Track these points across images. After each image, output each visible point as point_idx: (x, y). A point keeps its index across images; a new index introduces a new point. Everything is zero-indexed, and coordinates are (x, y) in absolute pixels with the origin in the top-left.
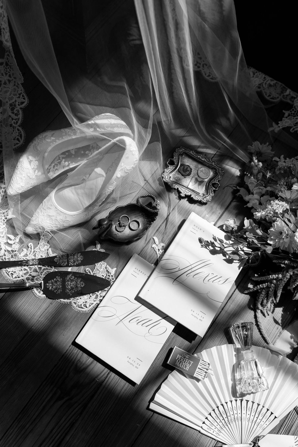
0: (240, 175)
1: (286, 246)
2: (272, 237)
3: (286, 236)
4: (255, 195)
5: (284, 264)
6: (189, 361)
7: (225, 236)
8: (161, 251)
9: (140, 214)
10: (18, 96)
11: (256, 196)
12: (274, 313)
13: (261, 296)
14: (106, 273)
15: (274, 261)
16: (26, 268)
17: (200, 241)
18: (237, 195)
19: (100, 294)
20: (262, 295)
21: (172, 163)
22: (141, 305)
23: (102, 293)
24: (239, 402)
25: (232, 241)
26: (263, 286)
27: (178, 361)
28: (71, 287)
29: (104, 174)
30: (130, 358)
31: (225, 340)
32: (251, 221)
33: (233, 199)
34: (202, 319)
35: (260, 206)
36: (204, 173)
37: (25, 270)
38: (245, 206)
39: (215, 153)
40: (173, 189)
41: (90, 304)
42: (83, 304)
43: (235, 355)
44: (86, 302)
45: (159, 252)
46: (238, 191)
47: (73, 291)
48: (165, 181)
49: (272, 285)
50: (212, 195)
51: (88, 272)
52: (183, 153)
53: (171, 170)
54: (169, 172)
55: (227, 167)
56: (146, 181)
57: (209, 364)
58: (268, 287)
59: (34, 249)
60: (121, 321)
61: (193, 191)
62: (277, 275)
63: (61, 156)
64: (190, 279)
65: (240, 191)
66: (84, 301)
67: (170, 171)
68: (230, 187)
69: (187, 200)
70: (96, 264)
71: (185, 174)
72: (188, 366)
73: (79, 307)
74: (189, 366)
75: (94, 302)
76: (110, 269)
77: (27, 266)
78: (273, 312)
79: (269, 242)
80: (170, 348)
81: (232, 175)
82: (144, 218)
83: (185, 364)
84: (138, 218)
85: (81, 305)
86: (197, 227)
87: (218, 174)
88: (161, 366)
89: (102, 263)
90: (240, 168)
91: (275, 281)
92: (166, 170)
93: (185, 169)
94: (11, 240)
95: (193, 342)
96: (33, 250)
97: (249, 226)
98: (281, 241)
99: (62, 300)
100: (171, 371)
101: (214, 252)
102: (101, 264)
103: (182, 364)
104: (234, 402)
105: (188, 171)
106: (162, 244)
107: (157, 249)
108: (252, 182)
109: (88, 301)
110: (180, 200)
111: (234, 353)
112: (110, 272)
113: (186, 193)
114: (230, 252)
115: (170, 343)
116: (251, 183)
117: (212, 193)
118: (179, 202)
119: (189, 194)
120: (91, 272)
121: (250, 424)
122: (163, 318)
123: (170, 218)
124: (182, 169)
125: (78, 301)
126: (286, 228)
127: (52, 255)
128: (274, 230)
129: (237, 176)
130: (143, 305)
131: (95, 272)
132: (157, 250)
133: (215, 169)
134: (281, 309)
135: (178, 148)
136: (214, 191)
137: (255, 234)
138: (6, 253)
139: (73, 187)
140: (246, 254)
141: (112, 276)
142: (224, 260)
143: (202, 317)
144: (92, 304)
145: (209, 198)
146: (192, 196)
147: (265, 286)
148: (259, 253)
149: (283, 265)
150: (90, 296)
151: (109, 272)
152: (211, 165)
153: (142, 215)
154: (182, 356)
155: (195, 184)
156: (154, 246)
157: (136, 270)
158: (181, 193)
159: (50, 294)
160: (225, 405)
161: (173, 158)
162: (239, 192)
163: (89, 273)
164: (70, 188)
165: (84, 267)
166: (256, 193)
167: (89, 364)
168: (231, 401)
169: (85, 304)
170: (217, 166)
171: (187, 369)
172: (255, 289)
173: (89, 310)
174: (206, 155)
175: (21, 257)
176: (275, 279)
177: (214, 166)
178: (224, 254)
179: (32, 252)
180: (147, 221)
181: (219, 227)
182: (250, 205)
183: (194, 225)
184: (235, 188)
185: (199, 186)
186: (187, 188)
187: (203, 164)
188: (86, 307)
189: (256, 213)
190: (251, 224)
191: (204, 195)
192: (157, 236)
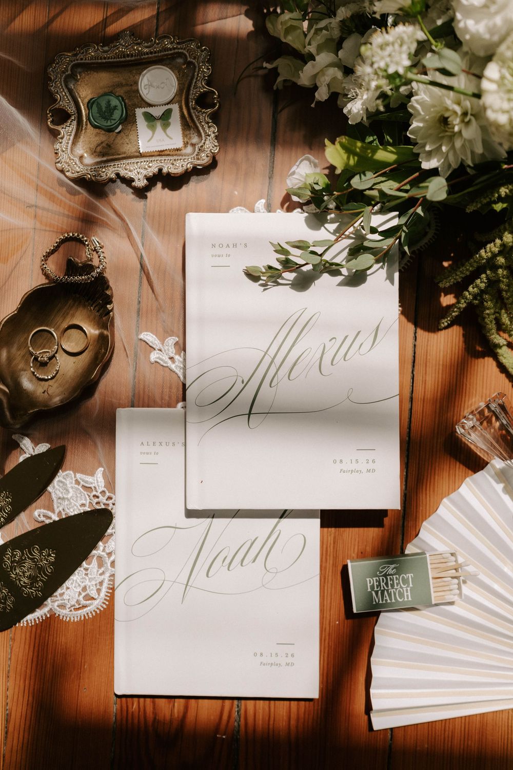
0: (254, 25)
1: (479, 150)
2: (428, 148)
3: (462, 121)
4: (317, 58)
6: (403, 577)
7: (307, 220)
8: (177, 357)
9: (70, 302)
11: (324, 58)
13: (488, 314)
14: (86, 493)
15: (470, 209)
17: (252, 276)
18: (281, 87)
19: (104, 550)
20: (487, 312)
21: (62, 117)
22: (209, 520)
23: (106, 545)
25: (332, 221)
26: (477, 286)
27: (377, 593)
28: (29, 577)
30: (261, 654)
31: (460, 469)
32: (344, 139)
33: (275, 103)
34: (371, 466)
36: (158, 87)
38: (313, 105)
39: (155, 12)
40: (108, 182)
41: (98, 587)
42: (81, 597)
43: (506, 490)
44: (84, 589)
45: (177, 364)
46: (275, 73)
47: (40, 584)
48: (75, 175)
49: (500, 271)
50: (214, 133)
51: (42, 519)
52: (72, 70)
53: (72, 138)
54: (69, 148)
56: (33, 206)
57: (452, 554)
58: (493, 283)
60: (187, 585)
61: (161, 153)
62: (498, 241)
64: (286, 389)
65: (279, 70)
66: (79, 589)
67: (70, 142)
68: (249, 76)
69: (163, 187)
70: (49, 489)
71: (113, 122)
72: (407, 590)
73: (76, 609)
74: (409, 589)
75: (102, 577)
76: (88, 480)
79: (426, 165)
80: (340, 568)
82: (84, 306)
83: (396, 589)
84: (73, 316)
85: (78, 602)
86: (221, 246)
87: (194, 64)
88: (346, 621)
89: (61, 479)
90: (244, 8)
91: (501, 260)
92: (57, 146)
93: (104, 109)
97: (348, 158)
98: (458, 144)
99: (30, 617)
100: (375, 618)
101: (303, 282)
102: (59, 481)
103: (390, 595)
105: (115, 107)
106: (171, 340)
107: (165, 359)
108: (289, 24)
109: (87, 583)
110: (145, 197)
111: (499, 487)
112: (92, 486)
113: (144, 172)
114: (345, 253)
115: (335, 558)
117: (209, 127)
118: (145, 205)
119: (156, 170)
120: (50, 514)
122: (281, 517)
124: (98, 115)
125: (66, 597)
126: (449, 100)
128: (421, 125)
129: (250, 34)
130: (213, 517)
131: (61, 509)
132: (170, 362)
133: (180, 55)
135: (50, 64)
136: (215, 118)
137: (377, 167)
140: (387, 234)
141: (103, 492)
142: (340, 284)
143: (370, 461)
144: (101, 583)
145: (210, 145)
146: (165, 170)
147: (483, 286)
148: (419, 210)
149: (498, 207)
150: (86, 569)
151: (91, 488)
152: (161, 51)
154: (379, 576)
155: (153, 134)
156: (154, 356)
157: (145, 449)
158: (132, 180)
161: (55, 101)
162: (278, 75)
163: (48, 521)
165: (27, 511)
166: (320, 49)
167: (181, 714)
169: (83, 594)
170: (178, 43)
171: (408, 598)
172: (463, 305)
173: (103, 600)
174: (134, 32)
176: (500, 253)
177: (171, 49)
178: (332, 269)
180: (97, 308)
181: (282, 205)
182: (322, 95)
183: (214, 246)
184: (261, 72)
185: (169, 130)
186: (141, 156)
187: (141, 64)
188: (93, 599)
189: (349, 106)
190: (349, 151)
191: (193, 145)
192: (146, 329)
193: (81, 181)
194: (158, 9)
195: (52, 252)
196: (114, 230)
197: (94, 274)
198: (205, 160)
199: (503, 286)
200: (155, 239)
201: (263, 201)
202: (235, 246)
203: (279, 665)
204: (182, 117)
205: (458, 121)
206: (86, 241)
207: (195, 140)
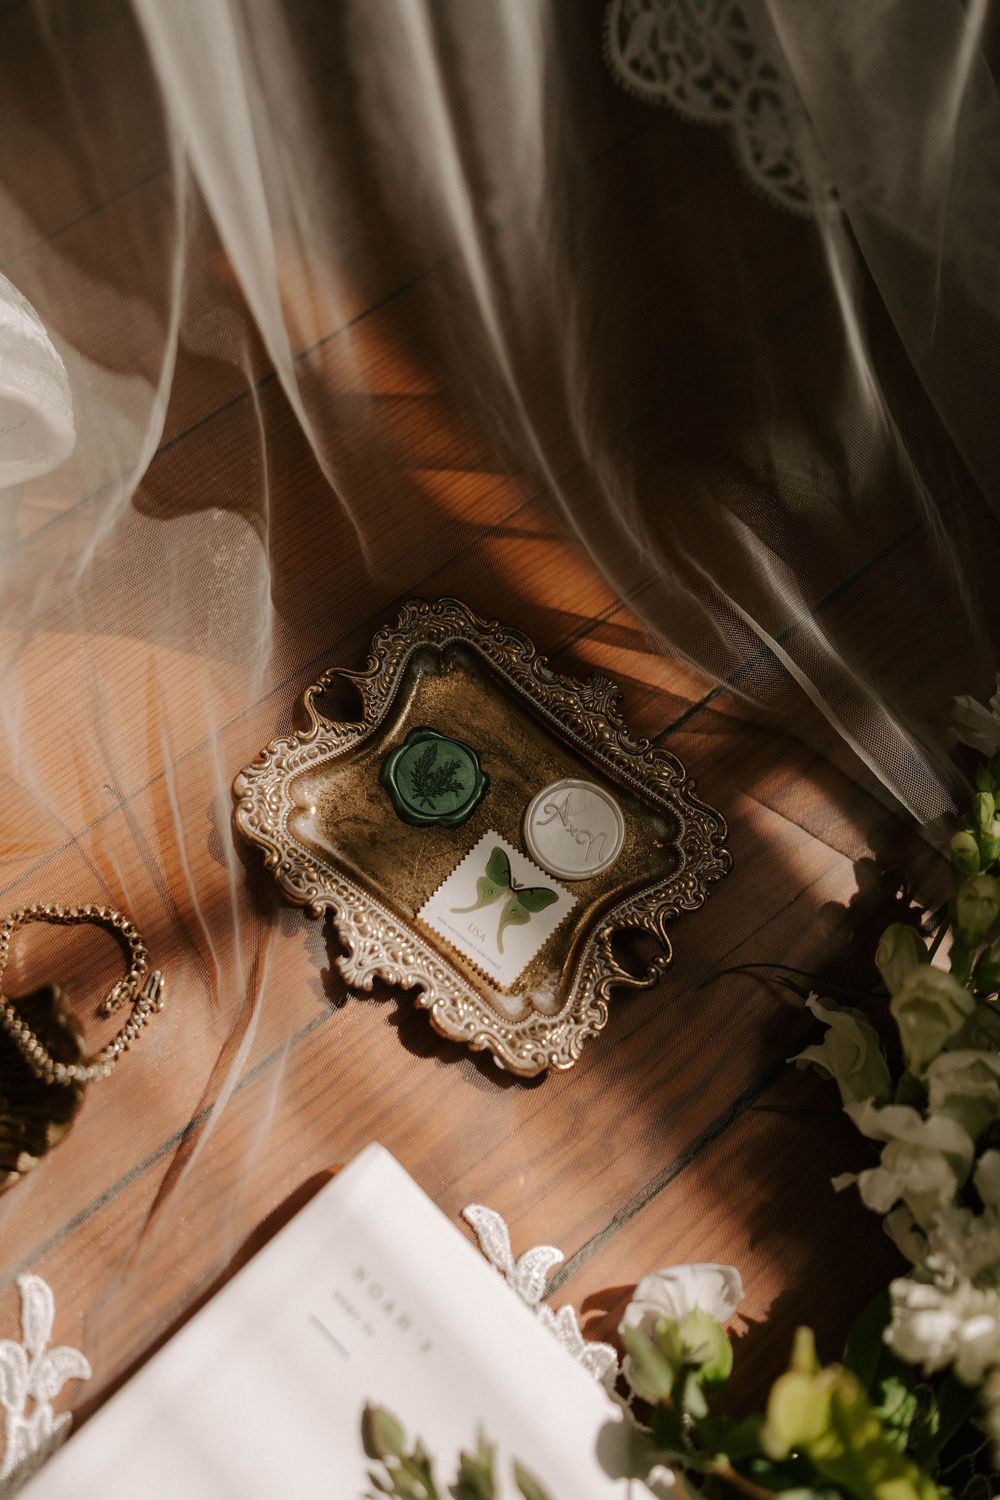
0: (855, 899)
4: (935, 1121)
7: (607, 1430)
8: (45, 1410)
11: (945, 1132)
17: (373, 1432)
21: (344, 705)
25: (657, 1492)
33: (759, 1085)
35: (962, 1215)
36: (571, 831)
39: (697, 699)
40: (298, 907)
45: (29, 1425)
46: (817, 1033)
48: (253, 832)
50: (592, 1026)
52: (447, 647)
53: (321, 758)
54: (296, 770)
55: (773, 823)
56: (120, 796)
61: (452, 958)
65: (829, 1036)
67: (310, 763)
68: (762, 981)
69: (393, 1019)
71: (426, 808)
81: (796, 891)
86: (375, 1291)
87: (678, 861)
90: (868, 853)
92: (279, 747)
93: (433, 769)
97: (821, 1437)
105: (457, 787)
106: (74, 1361)
107: (19, 1389)
108: (934, 998)
110: (340, 1003)
113: (384, 960)
116: (917, 1005)
117: (594, 1006)
118: (324, 1017)
119: (410, 980)
124: (413, 768)
129: (834, 907)
132: (21, 1404)
133: (670, 820)
135: (422, 600)
136: (621, 996)
145: (563, 1043)
146: (424, 1000)
152: (640, 777)
155: (478, 906)
158: (347, 952)
161: (362, 666)
162: (818, 1040)
166: (953, 1105)
170: (685, 796)
174: (628, 696)
177: (661, 793)
181: (589, 1304)
182: (877, 1189)
183: (360, 1274)
184: (790, 996)
186: (412, 924)
189: (919, 1294)
190: (839, 1422)
191: (530, 1005)
192: (50, 1280)
193: (251, 852)
194: (708, 699)
195: (54, 920)
196: (213, 1000)
197: (63, 1072)
198: (522, 1060)
200: (272, 1104)
201: (558, 1256)
202: (404, 1322)
204: (565, 930)
206: (138, 968)
207: (544, 998)
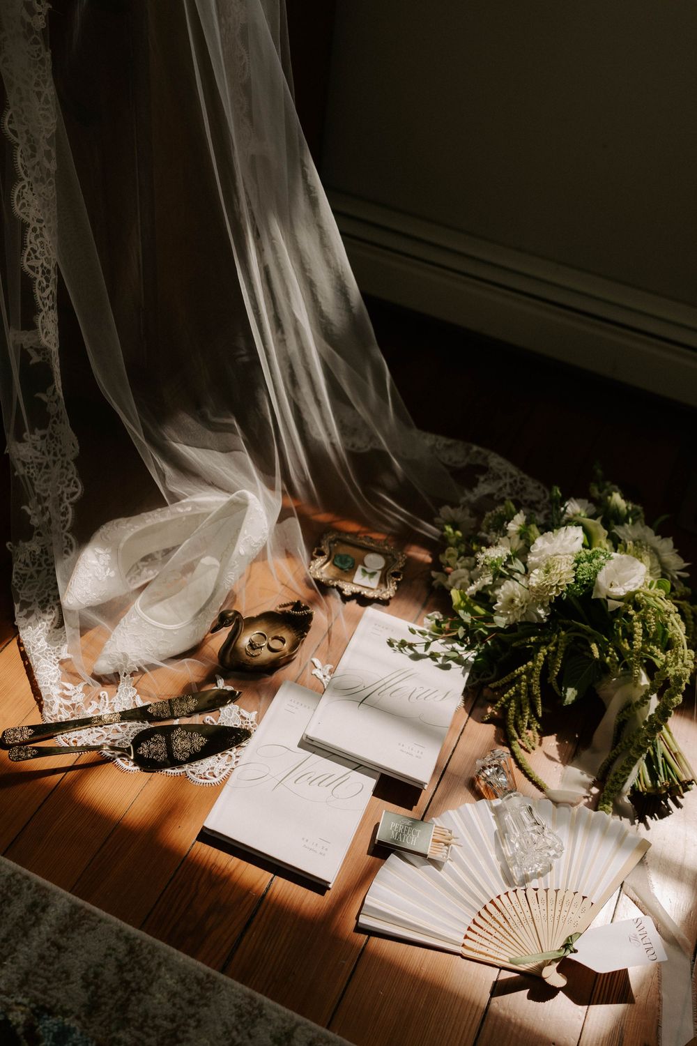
5: (531, 643)
6: (415, 830)
8: (328, 677)
9: (284, 627)
10: (67, 483)
12: (543, 745)
14: (241, 719)
15: (514, 645)
16: (99, 729)
17: (390, 644)
18: (436, 586)
19: (235, 753)
21: (321, 554)
22: (311, 753)
23: (238, 751)
24: (521, 893)
26: (509, 694)
27: (395, 832)
28: (183, 748)
29: (217, 563)
30: (307, 841)
31: (469, 795)
33: (430, 592)
34: (419, 754)
37: (97, 732)
41: (221, 771)
43: (494, 817)
44: (213, 768)
45: (326, 679)
47: (188, 754)
48: (316, 578)
49: (523, 683)
50: (394, 589)
51: (209, 721)
52: (335, 540)
53: (322, 563)
54: (318, 566)
57: (450, 832)
58: (517, 693)
59: (110, 699)
60: (280, 782)
61: (364, 587)
62: (525, 666)
63: (140, 565)
64: (386, 699)
67: (320, 564)
69: (357, 603)
70: (221, 709)
71: (345, 567)
72: (414, 839)
73: (201, 778)
74: (416, 838)
75: (227, 767)
76: (245, 714)
77: (101, 726)
78: (540, 744)
80: (374, 824)
82: (290, 631)
83: (408, 835)
84: (282, 633)
85: (204, 773)
86: (380, 626)
87: (396, 560)
88: (367, 855)
91: (524, 677)
92: (312, 563)
93: (343, 560)
94: (68, 690)
95: (414, 807)
96: (108, 702)
97: (461, 601)
99: (169, 771)
101: (416, 657)
102: (229, 708)
103: (402, 837)
104: (512, 895)
105: (349, 562)
106: (329, 667)
107: (320, 675)
109: (216, 766)
111: (491, 815)
113: (352, 591)
117: (393, 585)
119: (358, 592)
120: (214, 721)
121: (551, 924)
122: (354, 770)
123: (333, 630)
124: (339, 561)
125: (199, 768)
127: (140, 704)
130: (314, 753)
131: (222, 721)
132: (323, 677)
134: (553, 738)
136: (398, 583)
138: (61, 709)
139: (167, 600)
141: (252, 722)
142: (436, 666)
143: (420, 752)
144: (224, 770)
145: (390, 593)
146: (362, 593)
147: (512, 693)
149: (528, 647)
150: (219, 759)
151: (246, 718)
152: (381, 551)
153: (286, 627)
154: (400, 824)
155: (363, 578)
156: (314, 671)
157: (292, 703)
158: (344, 591)
159: (148, 765)
160: (497, 901)
161: (321, 547)
163: (211, 724)
164: (162, 603)
165: (203, 715)
167: (233, 868)
168: (507, 894)
169: (210, 771)
171: (413, 844)
173: (219, 780)
175: (89, 713)
176: (525, 673)
178: (434, 657)
179: (107, 704)
180: (297, 633)
183: (376, 624)
185: (372, 580)
186: (353, 583)
187: (370, 550)
188: (215, 776)
191: (382, 590)
192: (317, 658)
196: (322, 608)
198: (385, 596)
199: (522, 691)
203: (316, 852)
204: (381, 577)
205: (518, 599)
207: (383, 587)
